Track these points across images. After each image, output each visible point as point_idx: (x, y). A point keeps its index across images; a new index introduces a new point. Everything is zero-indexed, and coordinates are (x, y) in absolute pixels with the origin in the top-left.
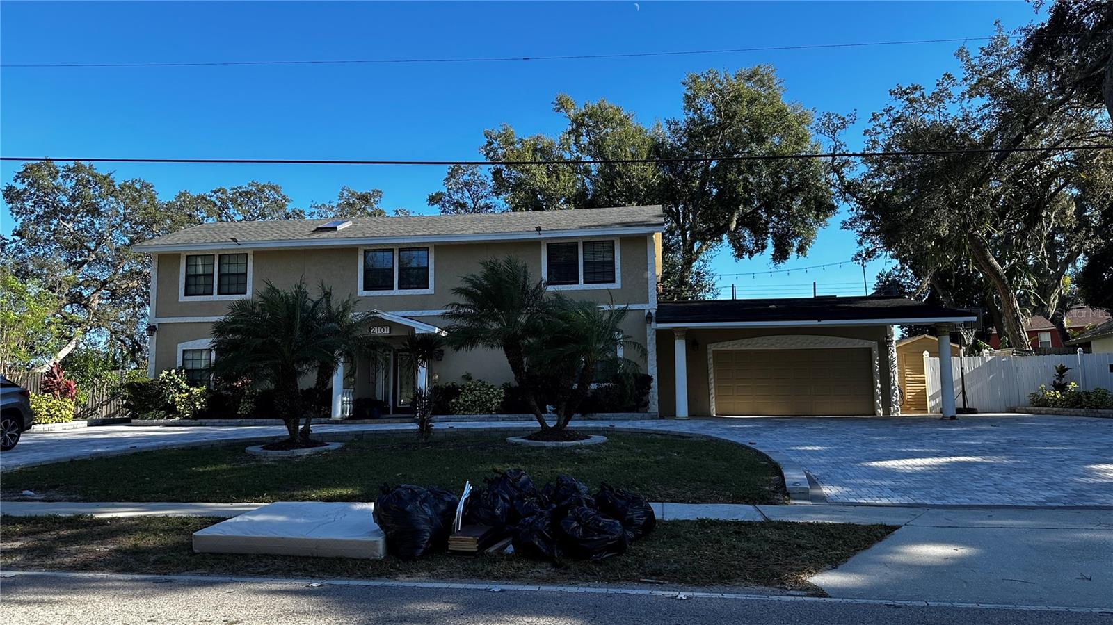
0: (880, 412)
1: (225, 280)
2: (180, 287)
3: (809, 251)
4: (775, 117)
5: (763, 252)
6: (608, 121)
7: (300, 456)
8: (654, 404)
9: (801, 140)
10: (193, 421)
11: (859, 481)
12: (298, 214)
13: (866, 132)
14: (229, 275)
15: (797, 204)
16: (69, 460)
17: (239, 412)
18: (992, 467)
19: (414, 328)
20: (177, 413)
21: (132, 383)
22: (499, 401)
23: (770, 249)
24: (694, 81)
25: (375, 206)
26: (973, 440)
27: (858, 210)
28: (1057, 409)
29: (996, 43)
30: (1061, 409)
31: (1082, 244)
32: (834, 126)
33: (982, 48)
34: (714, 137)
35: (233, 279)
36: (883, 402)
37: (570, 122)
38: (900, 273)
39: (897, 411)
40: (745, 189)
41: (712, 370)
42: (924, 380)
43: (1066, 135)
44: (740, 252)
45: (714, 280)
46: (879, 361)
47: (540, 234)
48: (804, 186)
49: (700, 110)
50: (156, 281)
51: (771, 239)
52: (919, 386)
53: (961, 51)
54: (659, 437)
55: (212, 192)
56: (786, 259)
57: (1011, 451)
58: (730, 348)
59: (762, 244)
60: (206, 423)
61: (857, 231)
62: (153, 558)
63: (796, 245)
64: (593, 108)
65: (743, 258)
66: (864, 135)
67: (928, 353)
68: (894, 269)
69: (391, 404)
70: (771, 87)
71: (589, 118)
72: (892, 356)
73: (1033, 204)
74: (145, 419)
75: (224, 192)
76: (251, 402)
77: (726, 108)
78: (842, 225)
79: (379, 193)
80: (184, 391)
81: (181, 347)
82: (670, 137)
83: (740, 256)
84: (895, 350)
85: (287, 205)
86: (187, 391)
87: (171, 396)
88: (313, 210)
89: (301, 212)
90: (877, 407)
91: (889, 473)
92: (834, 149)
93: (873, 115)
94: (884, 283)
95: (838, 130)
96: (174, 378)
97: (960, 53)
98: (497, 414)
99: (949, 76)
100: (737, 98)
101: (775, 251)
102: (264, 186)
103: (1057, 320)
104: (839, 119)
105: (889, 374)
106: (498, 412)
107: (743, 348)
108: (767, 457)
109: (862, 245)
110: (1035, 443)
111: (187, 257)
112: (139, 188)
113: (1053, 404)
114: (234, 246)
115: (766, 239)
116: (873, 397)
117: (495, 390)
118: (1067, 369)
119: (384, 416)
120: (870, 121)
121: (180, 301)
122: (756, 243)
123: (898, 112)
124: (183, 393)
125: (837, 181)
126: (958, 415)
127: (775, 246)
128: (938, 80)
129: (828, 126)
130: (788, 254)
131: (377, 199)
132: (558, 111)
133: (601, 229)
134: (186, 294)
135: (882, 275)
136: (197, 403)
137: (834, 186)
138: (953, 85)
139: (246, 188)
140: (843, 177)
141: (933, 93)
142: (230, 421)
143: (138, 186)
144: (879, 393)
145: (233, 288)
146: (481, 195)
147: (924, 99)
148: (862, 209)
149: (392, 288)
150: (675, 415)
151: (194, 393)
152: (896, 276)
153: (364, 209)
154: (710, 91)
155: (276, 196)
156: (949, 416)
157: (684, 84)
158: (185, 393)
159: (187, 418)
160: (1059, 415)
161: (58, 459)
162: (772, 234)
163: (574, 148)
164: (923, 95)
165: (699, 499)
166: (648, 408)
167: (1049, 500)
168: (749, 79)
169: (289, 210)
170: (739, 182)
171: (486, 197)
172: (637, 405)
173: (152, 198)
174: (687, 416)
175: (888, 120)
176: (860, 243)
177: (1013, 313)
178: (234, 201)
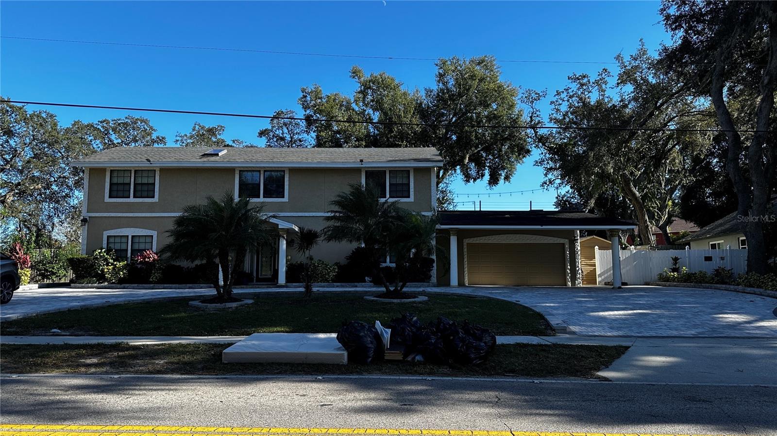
0: (570, 284)
1: (139, 188)
2: (106, 192)
3: (512, 179)
4: (496, 91)
5: (482, 179)
6: (387, 87)
7: (231, 307)
8: (434, 277)
9: (511, 106)
10: (119, 285)
11: (589, 324)
12: (160, 140)
13: (552, 103)
14: (117, 184)
15: (505, 148)
16: (67, 309)
17: (151, 280)
18: (659, 316)
19: (278, 224)
20: (105, 280)
21: (73, 258)
22: (334, 274)
23: (487, 177)
24: (444, 63)
25: (218, 137)
26: (640, 301)
27: (546, 154)
28: (676, 283)
29: (640, 53)
30: (678, 283)
31: (682, 180)
32: (533, 98)
33: (631, 56)
34: (456, 102)
35: (121, 188)
36: (571, 278)
37: (360, 85)
38: (571, 195)
39: (580, 283)
40: (476, 136)
41: (466, 256)
42: (595, 265)
43: (679, 113)
44: (468, 178)
45: (453, 196)
46: (569, 252)
47: (362, 164)
48: (511, 137)
49: (446, 83)
50: (87, 187)
51: (487, 170)
52: (592, 268)
53: (619, 56)
54: (456, 297)
55: (99, 122)
56: (497, 184)
57: (665, 307)
58: (477, 242)
59: (482, 173)
60: (128, 287)
61: (544, 167)
62: (199, 366)
63: (503, 175)
64: (376, 77)
65: (470, 182)
66: (551, 104)
67: (598, 248)
68: (567, 193)
69: (255, 276)
70: (492, 71)
71: (373, 83)
72: (577, 249)
73: (658, 155)
74: (83, 283)
75: (108, 123)
76: (160, 273)
77: (464, 85)
78: (534, 163)
79: (222, 128)
80: (110, 264)
81: (106, 234)
82: (425, 100)
83: (468, 181)
84: (579, 245)
85: (152, 134)
86: (112, 264)
87: (101, 267)
88: (178, 138)
89: (163, 138)
90: (567, 280)
91: (604, 319)
92: (532, 114)
93: (557, 92)
94: (561, 201)
95: (535, 101)
96: (104, 255)
97: (618, 58)
98: (333, 282)
99: (606, 70)
100: (473, 77)
101: (490, 178)
102: (137, 120)
103: (663, 228)
104: (536, 94)
105: (575, 260)
106: (334, 281)
107: (486, 242)
108: (531, 309)
109: (547, 176)
110: (676, 303)
111: (111, 171)
112: (45, 117)
113: (673, 280)
114: (148, 164)
115: (484, 170)
116: (564, 274)
117: (331, 267)
118: (679, 259)
119: (250, 284)
120: (555, 96)
121: (105, 201)
122: (478, 172)
123: (573, 91)
124: (110, 266)
125: (533, 134)
126: (622, 287)
127: (490, 175)
128: (599, 72)
129: (529, 98)
130: (498, 180)
131: (220, 132)
132: (353, 78)
133: (402, 162)
134: (110, 197)
135: (560, 196)
136: (121, 273)
137: (531, 137)
138: (608, 76)
139: (123, 120)
140: (537, 132)
141: (596, 80)
142: (145, 285)
143: (44, 115)
144: (569, 272)
145: (120, 194)
146: (295, 132)
147: (589, 83)
148: (548, 153)
149: (259, 197)
150: (450, 285)
151: (117, 266)
152: (568, 197)
153: (211, 139)
154: (453, 71)
155: (146, 127)
156: (618, 286)
157: (437, 65)
158: (111, 266)
159: (113, 283)
160: (678, 287)
161: (60, 309)
162: (488, 167)
163: (361, 104)
164: (589, 81)
165: (503, 333)
166: (430, 280)
167: (700, 333)
168: (479, 64)
169: (154, 137)
170: (473, 132)
171: (299, 133)
172: (425, 278)
173: (55, 125)
174: (457, 285)
175: (567, 96)
176: (546, 175)
177: (644, 223)
178: (114, 130)
